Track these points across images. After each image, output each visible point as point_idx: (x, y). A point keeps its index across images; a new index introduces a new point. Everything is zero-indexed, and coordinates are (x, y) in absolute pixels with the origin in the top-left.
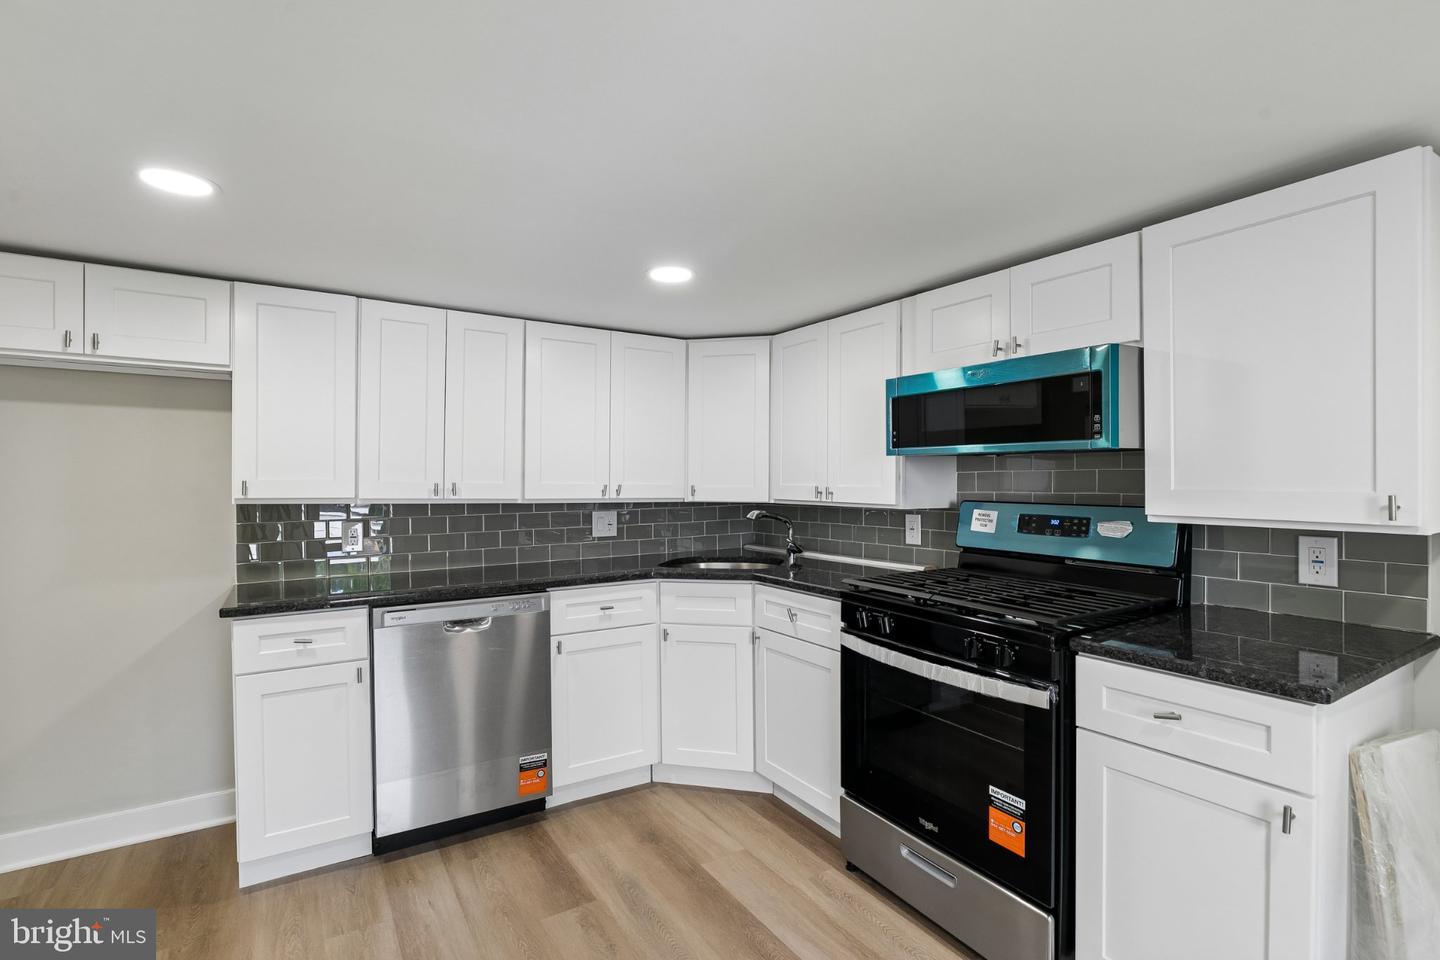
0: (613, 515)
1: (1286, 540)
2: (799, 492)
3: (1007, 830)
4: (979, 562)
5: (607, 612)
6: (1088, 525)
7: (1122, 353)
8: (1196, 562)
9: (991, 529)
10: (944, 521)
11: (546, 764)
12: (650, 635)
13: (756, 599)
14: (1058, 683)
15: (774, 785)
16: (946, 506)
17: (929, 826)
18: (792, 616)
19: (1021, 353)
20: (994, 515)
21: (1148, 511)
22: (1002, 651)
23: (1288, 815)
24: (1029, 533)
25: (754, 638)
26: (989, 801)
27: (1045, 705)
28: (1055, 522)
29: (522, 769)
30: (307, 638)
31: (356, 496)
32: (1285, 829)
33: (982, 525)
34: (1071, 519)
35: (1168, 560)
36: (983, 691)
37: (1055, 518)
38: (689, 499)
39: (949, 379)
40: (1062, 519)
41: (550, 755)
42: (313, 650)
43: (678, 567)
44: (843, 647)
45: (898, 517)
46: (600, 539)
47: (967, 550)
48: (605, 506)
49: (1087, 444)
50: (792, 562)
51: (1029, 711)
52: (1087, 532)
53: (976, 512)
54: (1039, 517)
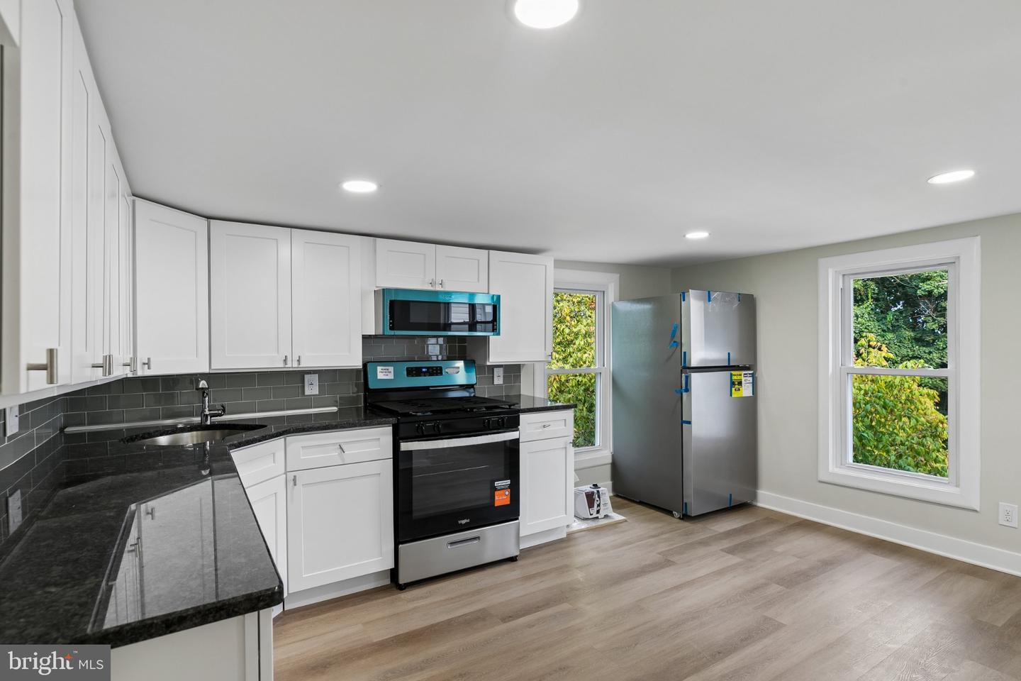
1: (491, 369)
3: (503, 498)
6: (442, 370)
9: (391, 376)
10: (345, 376)
13: (289, 448)
17: (464, 522)
18: (340, 449)
20: (391, 369)
24: (413, 376)
28: (424, 370)
33: (384, 375)
34: (432, 368)
37: (425, 368)
40: (428, 368)
47: (376, 390)
52: (440, 373)
53: (379, 368)
54: (416, 368)
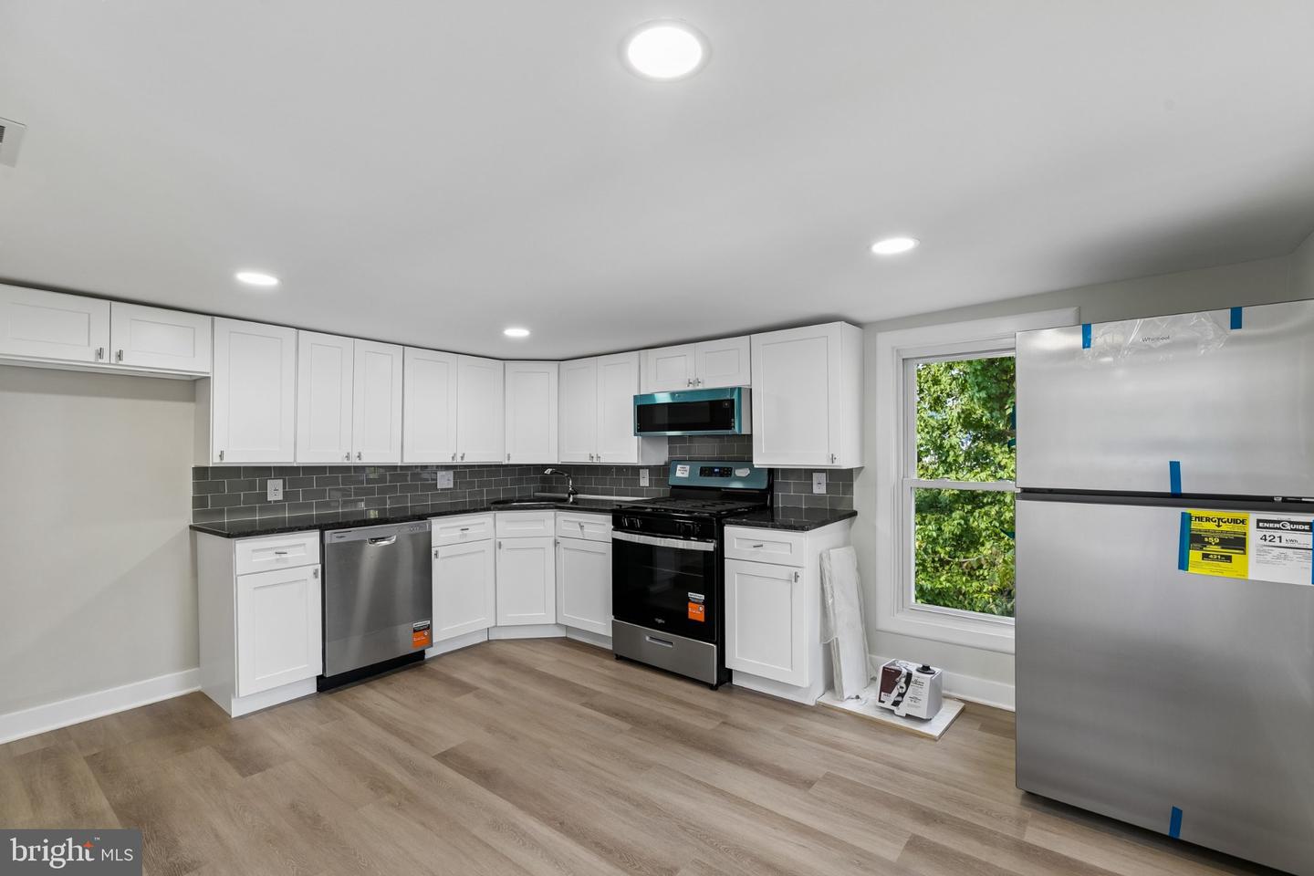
0: (450, 474)
1: (808, 473)
2: (579, 457)
3: (696, 612)
4: (680, 492)
5: (465, 532)
6: (731, 471)
7: (743, 391)
8: (776, 487)
9: (686, 475)
10: (661, 472)
11: (429, 628)
12: (489, 546)
13: (557, 519)
14: (716, 539)
15: (567, 628)
16: (662, 464)
17: (660, 621)
18: (582, 527)
19: (700, 387)
20: (688, 467)
21: (754, 463)
22: (694, 528)
23: (796, 576)
24: (705, 476)
25: (556, 543)
26: (688, 600)
27: (712, 550)
28: (716, 470)
29: (415, 631)
30: (284, 551)
31: (295, 460)
32: (796, 581)
33: (682, 473)
34: (724, 468)
35: (764, 486)
36: (685, 548)
37: (716, 468)
38: (506, 462)
39: (663, 398)
40: (720, 468)
41: (431, 622)
42: (286, 559)
43: (502, 504)
44: (613, 539)
45: (635, 470)
46: (442, 489)
47: (674, 487)
48: (447, 468)
49: (730, 432)
50: (571, 500)
51: (706, 553)
52: (731, 475)
53: (679, 467)
54: (709, 468)
